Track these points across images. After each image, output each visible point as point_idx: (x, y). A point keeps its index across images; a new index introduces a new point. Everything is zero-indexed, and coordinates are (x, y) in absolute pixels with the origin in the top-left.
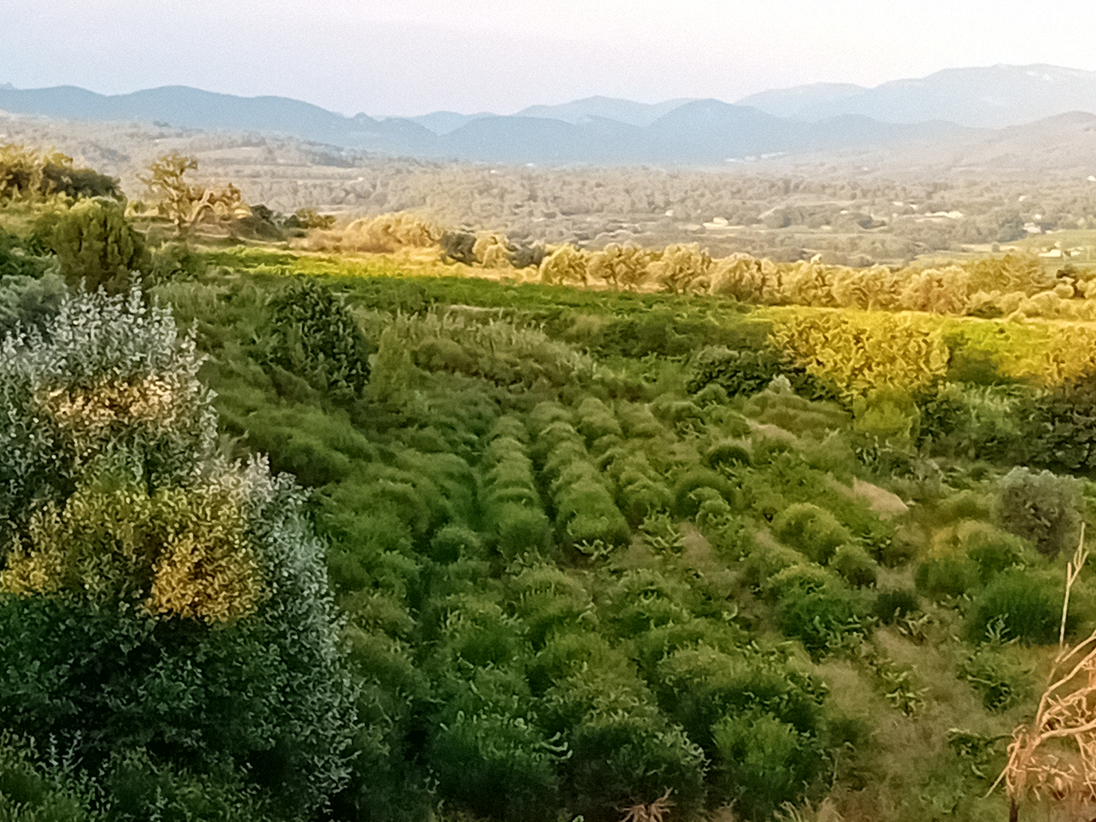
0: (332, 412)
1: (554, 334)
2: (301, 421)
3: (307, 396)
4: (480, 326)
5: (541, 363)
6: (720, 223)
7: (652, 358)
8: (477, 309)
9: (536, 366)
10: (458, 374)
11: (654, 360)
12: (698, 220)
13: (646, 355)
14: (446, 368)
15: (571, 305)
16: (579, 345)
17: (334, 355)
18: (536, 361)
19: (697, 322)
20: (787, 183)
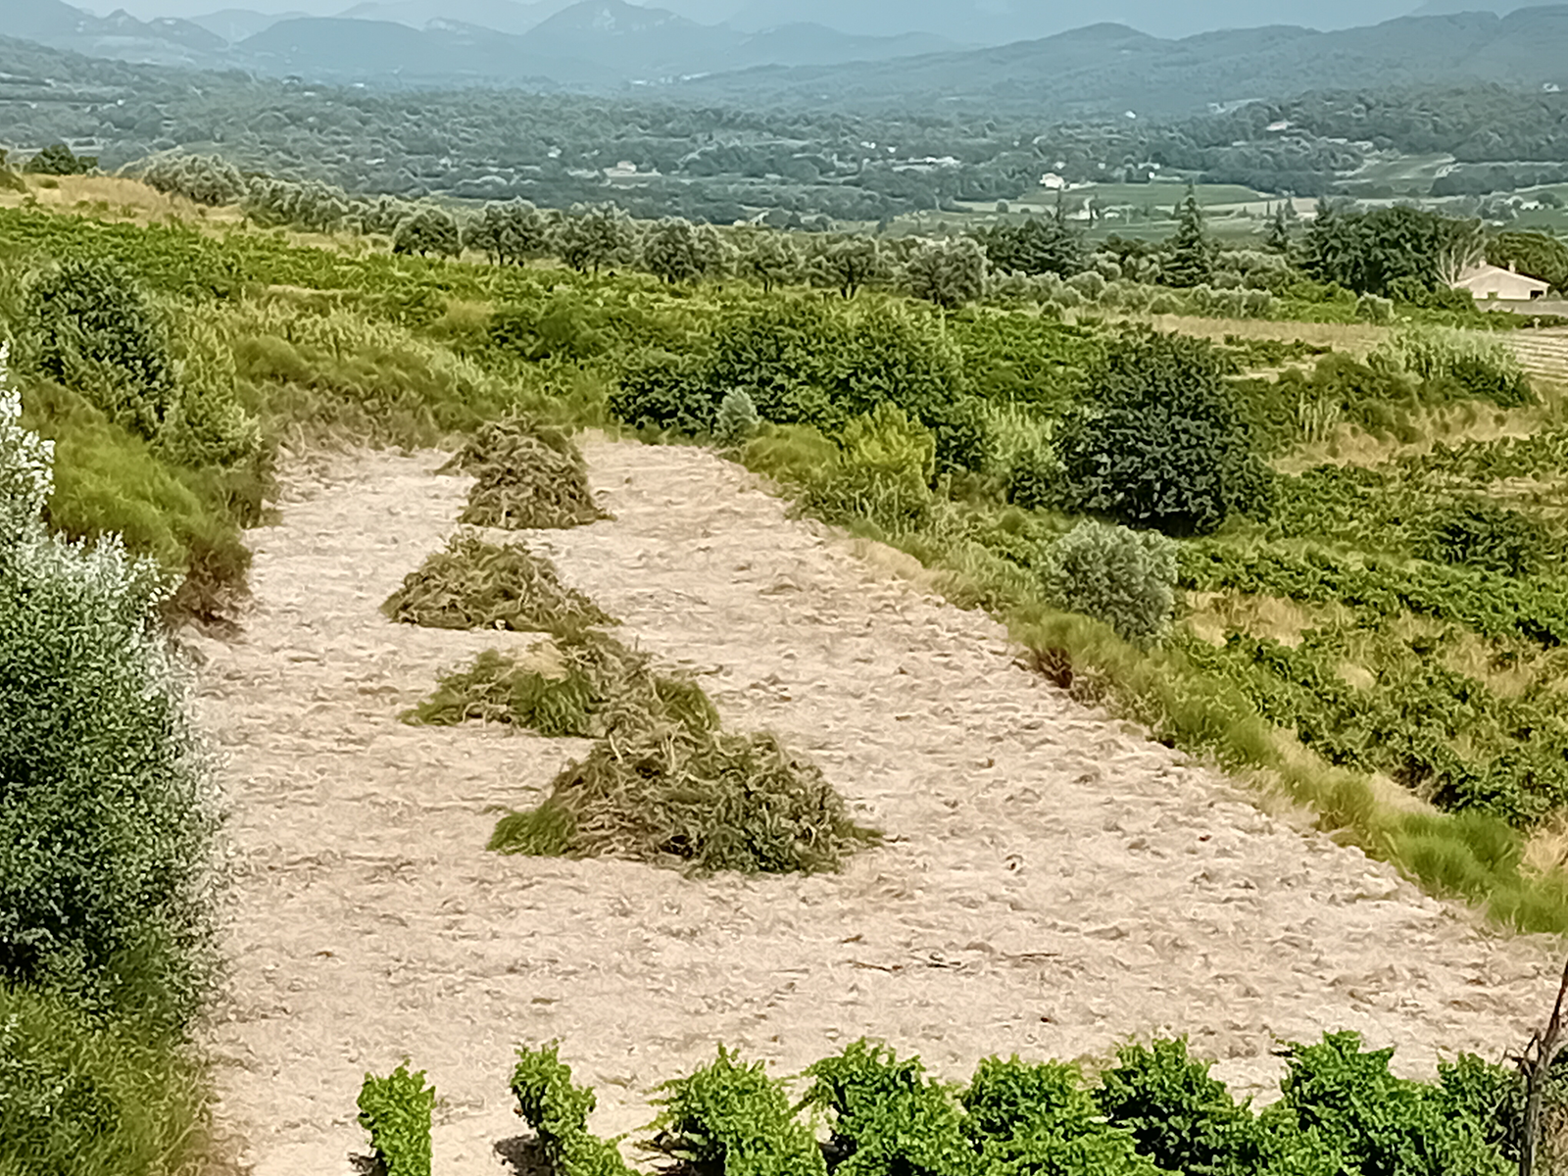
0: (125, 443)
1: (418, 326)
2: (88, 458)
3: (89, 420)
4: (318, 317)
5: (406, 370)
6: (626, 169)
7: (555, 361)
8: (308, 291)
9: (400, 373)
10: (292, 385)
11: (558, 364)
12: (595, 163)
13: (547, 356)
14: (273, 376)
15: (440, 287)
16: (452, 342)
17: (124, 361)
18: (399, 366)
19: (615, 311)
20: (718, 113)
